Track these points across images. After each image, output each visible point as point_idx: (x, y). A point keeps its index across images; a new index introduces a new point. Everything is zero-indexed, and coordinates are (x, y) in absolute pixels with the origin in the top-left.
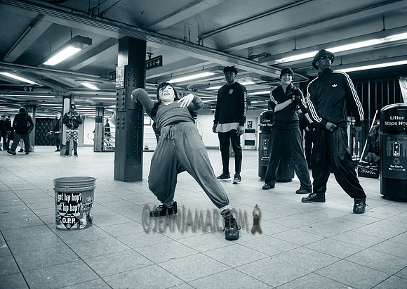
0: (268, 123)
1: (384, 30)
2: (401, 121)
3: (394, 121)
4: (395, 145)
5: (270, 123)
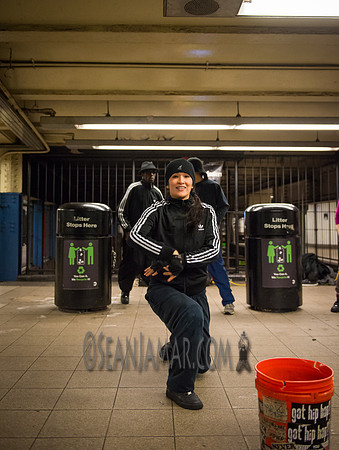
0: (86, 222)
1: (238, 115)
2: (284, 223)
3: (278, 223)
4: (279, 251)
5: (88, 223)
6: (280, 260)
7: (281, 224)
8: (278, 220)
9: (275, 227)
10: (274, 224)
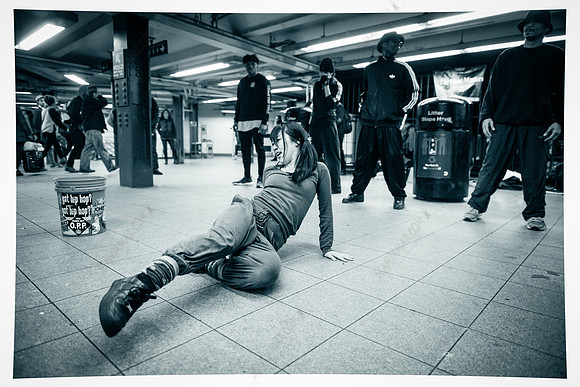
1: (426, 13)
3: (432, 116)
4: (432, 143)
6: (432, 152)
7: (436, 116)
8: (433, 113)
9: (430, 120)
10: (430, 117)
